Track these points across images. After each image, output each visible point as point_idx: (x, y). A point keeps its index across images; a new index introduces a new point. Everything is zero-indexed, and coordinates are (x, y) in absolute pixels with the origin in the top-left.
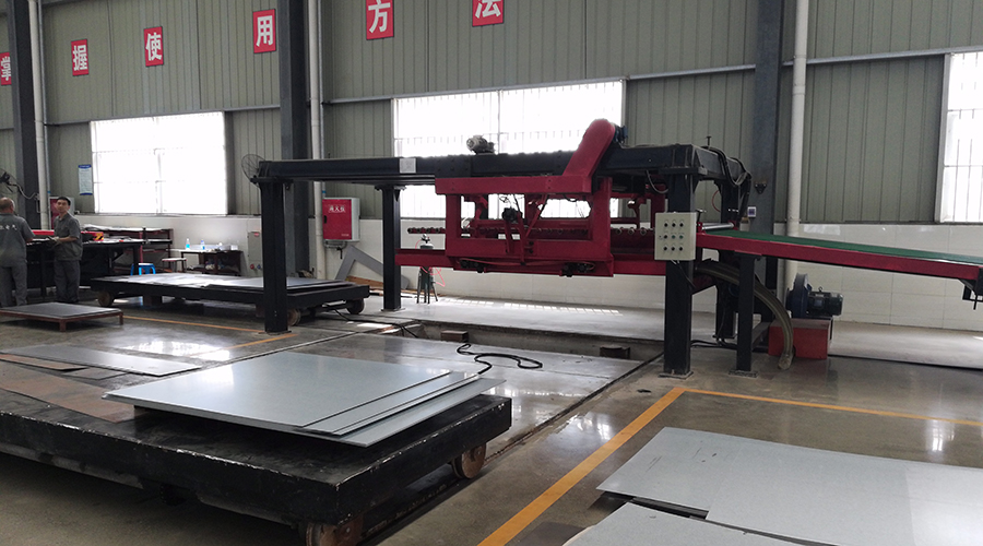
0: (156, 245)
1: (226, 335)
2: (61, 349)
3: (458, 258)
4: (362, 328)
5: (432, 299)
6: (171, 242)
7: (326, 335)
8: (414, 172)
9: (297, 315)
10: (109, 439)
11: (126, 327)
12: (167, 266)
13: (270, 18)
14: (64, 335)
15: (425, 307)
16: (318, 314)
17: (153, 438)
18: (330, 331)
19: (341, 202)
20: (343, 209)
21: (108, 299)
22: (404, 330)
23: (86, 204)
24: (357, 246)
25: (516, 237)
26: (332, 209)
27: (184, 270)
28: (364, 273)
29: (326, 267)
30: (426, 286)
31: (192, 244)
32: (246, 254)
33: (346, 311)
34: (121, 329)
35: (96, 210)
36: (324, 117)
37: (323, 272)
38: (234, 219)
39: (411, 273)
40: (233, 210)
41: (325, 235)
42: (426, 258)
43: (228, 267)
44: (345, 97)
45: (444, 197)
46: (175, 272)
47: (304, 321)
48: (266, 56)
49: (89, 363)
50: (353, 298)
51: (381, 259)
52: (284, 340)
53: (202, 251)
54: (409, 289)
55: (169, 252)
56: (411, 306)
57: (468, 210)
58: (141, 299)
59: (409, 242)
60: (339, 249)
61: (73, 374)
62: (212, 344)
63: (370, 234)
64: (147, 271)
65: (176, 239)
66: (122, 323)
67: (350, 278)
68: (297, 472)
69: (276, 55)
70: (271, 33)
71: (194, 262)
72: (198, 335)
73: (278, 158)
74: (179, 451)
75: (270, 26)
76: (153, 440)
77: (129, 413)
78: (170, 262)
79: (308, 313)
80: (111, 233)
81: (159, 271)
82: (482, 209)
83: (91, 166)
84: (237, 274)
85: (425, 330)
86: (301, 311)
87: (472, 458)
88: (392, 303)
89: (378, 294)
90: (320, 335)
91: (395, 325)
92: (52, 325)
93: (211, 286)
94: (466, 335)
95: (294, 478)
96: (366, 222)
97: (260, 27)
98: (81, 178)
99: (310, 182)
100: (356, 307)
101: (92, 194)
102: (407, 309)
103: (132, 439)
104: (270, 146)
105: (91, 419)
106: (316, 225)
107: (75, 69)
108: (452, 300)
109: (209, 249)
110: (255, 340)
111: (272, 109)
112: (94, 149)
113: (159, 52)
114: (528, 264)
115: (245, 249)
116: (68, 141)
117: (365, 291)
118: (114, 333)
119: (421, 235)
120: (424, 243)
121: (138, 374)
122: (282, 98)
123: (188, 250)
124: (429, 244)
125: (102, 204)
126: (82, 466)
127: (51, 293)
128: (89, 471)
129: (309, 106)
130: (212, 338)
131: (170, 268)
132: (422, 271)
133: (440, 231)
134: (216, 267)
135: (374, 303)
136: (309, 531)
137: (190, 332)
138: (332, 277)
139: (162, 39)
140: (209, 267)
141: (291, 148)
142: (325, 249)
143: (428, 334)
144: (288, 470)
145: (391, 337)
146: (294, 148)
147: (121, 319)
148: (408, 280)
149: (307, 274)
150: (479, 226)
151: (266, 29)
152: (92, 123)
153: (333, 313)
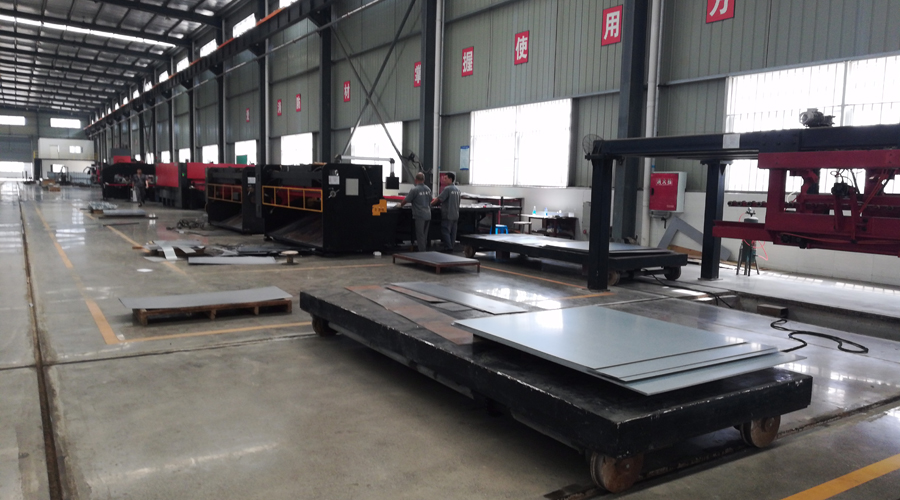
0: (509, 211)
1: (556, 288)
2: (432, 287)
3: (779, 232)
4: (677, 293)
5: (753, 272)
6: (521, 209)
7: (641, 296)
8: (738, 147)
9: (616, 276)
10: (453, 357)
11: (481, 274)
12: (517, 227)
13: (618, 13)
14: (438, 277)
15: (745, 280)
16: (635, 277)
17: (482, 361)
18: (644, 293)
19: (668, 177)
20: (670, 182)
21: (471, 252)
22: (718, 300)
23: (462, 178)
24: (681, 217)
25: (847, 213)
26: (659, 182)
27: (530, 232)
28: (685, 242)
29: (650, 235)
30: (747, 259)
31: (538, 210)
32: (580, 220)
33: (663, 276)
34: (477, 276)
35: (470, 181)
36: (659, 99)
37: (647, 240)
38: (573, 190)
39: (733, 245)
40: (573, 182)
41: (651, 206)
42: (749, 232)
43: (565, 232)
44: (680, 78)
45: (767, 171)
46: (523, 232)
47: (622, 282)
48: (612, 47)
49: (450, 298)
50: (671, 265)
51: (701, 229)
52: (602, 297)
53: (545, 217)
54: (730, 260)
55: (520, 217)
56: (729, 277)
57: (794, 184)
58: (494, 254)
59: (731, 215)
60: (663, 219)
61: (437, 305)
62: (544, 294)
63: (692, 206)
64: (502, 231)
65: (526, 207)
66: (478, 271)
67: (672, 247)
68: (586, 407)
69: (620, 46)
70: (617, 27)
71: (538, 226)
72: (533, 286)
73: (615, 137)
74: (499, 373)
75: (617, 20)
76: (482, 362)
77: (469, 339)
78: (520, 225)
79: (626, 276)
80: (479, 200)
81: (511, 232)
82: (811, 184)
83: (469, 147)
84: (572, 237)
85: (741, 301)
86: (620, 273)
87: (763, 428)
88: (709, 272)
89: (697, 264)
90: (635, 296)
91: (709, 294)
92: (430, 268)
93: (548, 246)
94: (784, 310)
95: (583, 411)
96: (691, 195)
97: (608, 22)
98: (462, 156)
99: (641, 158)
100: (672, 275)
101: (468, 170)
102: (725, 280)
103: (467, 359)
104: (607, 126)
105: (443, 340)
106: (644, 197)
107: (464, 70)
108: (775, 274)
109: (550, 216)
110: (577, 294)
111: (613, 94)
112: (472, 134)
113: (525, 52)
114: (859, 242)
115: (580, 217)
116: (455, 127)
117: (684, 260)
118: (471, 279)
119: (746, 209)
120: (749, 217)
121: (480, 311)
122: (623, 83)
123: (534, 215)
124: (754, 218)
125: (475, 178)
126: (435, 375)
127: (435, 244)
128: (440, 379)
129: (646, 89)
130: (543, 289)
131: (519, 230)
132: (744, 244)
133: (762, 205)
134: (555, 231)
135: (691, 271)
136: (593, 459)
137: (527, 283)
138: (655, 245)
139: (528, 41)
140: (549, 230)
141: (627, 128)
142: (651, 219)
143: (745, 305)
144: (579, 403)
145: (703, 305)
146: (629, 127)
147: (479, 268)
148: (730, 252)
149: (632, 241)
150: (806, 201)
151: (613, 23)
152: (472, 113)
153: (650, 277)
